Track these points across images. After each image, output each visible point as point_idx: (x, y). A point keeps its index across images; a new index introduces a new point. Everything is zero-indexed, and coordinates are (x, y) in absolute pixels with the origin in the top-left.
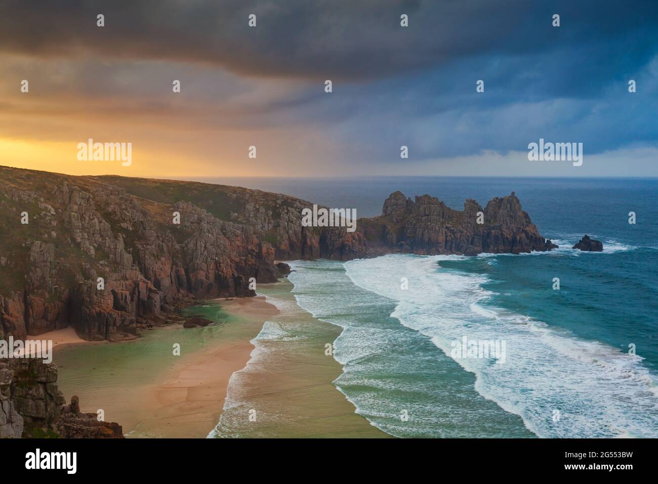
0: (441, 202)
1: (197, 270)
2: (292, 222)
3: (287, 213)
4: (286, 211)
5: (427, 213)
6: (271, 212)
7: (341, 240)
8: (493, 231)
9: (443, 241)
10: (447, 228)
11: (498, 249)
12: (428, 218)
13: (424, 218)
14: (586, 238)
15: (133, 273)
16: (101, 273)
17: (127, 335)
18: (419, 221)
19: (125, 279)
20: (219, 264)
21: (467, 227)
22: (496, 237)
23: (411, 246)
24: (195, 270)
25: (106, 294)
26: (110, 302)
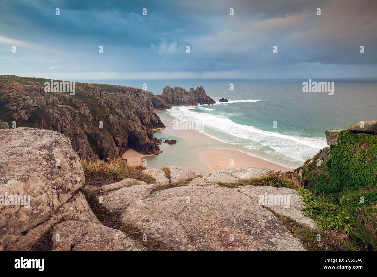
1: (145, 119)
3: (141, 94)
5: (181, 93)
6: (136, 94)
7: (161, 103)
9: (188, 101)
10: (188, 97)
12: (182, 95)
13: (180, 94)
14: (223, 98)
15: (140, 124)
16: (133, 125)
17: (158, 151)
18: (179, 95)
19: (138, 126)
20: (151, 116)
21: (193, 97)
22: (202, 100)
23: (178, 103)
24: (144, 119)
25: (146, 135)
26: (148, 138)
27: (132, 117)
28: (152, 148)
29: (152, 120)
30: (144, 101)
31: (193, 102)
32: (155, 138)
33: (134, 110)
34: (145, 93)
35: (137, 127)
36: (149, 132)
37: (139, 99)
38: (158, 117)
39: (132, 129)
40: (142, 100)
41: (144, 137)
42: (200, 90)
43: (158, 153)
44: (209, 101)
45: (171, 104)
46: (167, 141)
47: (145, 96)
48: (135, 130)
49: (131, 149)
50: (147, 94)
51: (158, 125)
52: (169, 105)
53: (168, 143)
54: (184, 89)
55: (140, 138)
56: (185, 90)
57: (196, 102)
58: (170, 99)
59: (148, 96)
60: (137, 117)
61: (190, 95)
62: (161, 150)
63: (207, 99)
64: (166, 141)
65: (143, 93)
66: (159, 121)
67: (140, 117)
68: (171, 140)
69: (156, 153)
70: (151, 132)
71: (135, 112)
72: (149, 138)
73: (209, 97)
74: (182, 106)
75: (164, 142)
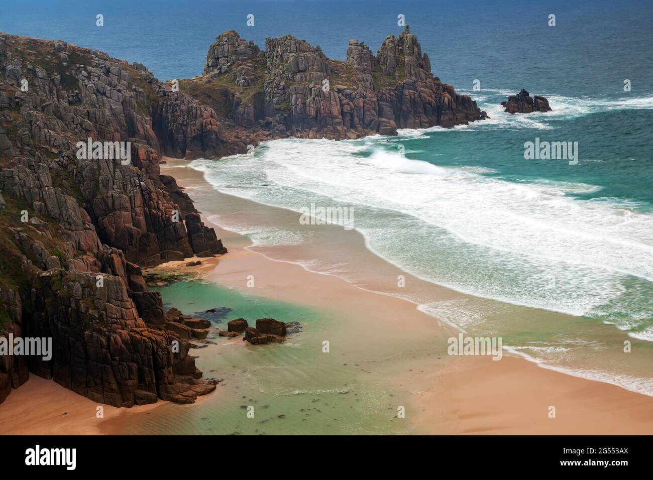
0: (315, 47)
1: (114, 209)
2: (104, 94)
3: (89, 78)
4: (85, 74)
5: (302, 67)
6: (59, 76)
7: (198, 122)
8: (406, 92)
9: (339, 113)
10: (339, 91)
11: (421, 122)
12: (306, 77)
13: (298, 77)
14: (524, 93)
15: (90, 237)
16: (50, 246)
17: (192, 383)
18: (290, 81)
19: (80, 250)
20: (149, 193)
21: (366, 88)
22: (413, 102)
23: (286, 125)
24: (111, 208)
25: (126, 297)
26: (136, 314)
27: (42, 199)
28: (157, 368)
29: (156, 217)
30: (108, 112)
31: (368, 118)
32: (174, 310)
33: (53, 165)
34: (108, 72)
35: (75, 256)
36: (141, 281)
37: (78, 101)
38: (186, 197)
39: (45, 269)
40: (93, 106)
41: (112, 306)
42: (402, 51)
43: (190, 393)
44: (449, 107)
45: (250, 126)
46: (237, 328)
47: (110, 84)
48: (61, 274)
49: (43, 376)
50: (120, 76)
51: (186, 239)
52: (243, 134)
53: (244, 335)
54: (318, 50)
55: (92, 318)
56: (321, 55)
57: (380, 113)
58: (244, 101)
59: (129, 87)
60: (71, 201)
61: (348, 78)
62: (207, 376)
63: (439, 99)
64: (230, 330)
65: (98, 71)
66: (192, 217)
67: (88, 202)
68: (258, 323)
69: (179, 397)
70: (151, 278)
71: (58, 175)
72: (140, 315)
73: (449, 90)
74: (307, 137)
75: (221, 335)
